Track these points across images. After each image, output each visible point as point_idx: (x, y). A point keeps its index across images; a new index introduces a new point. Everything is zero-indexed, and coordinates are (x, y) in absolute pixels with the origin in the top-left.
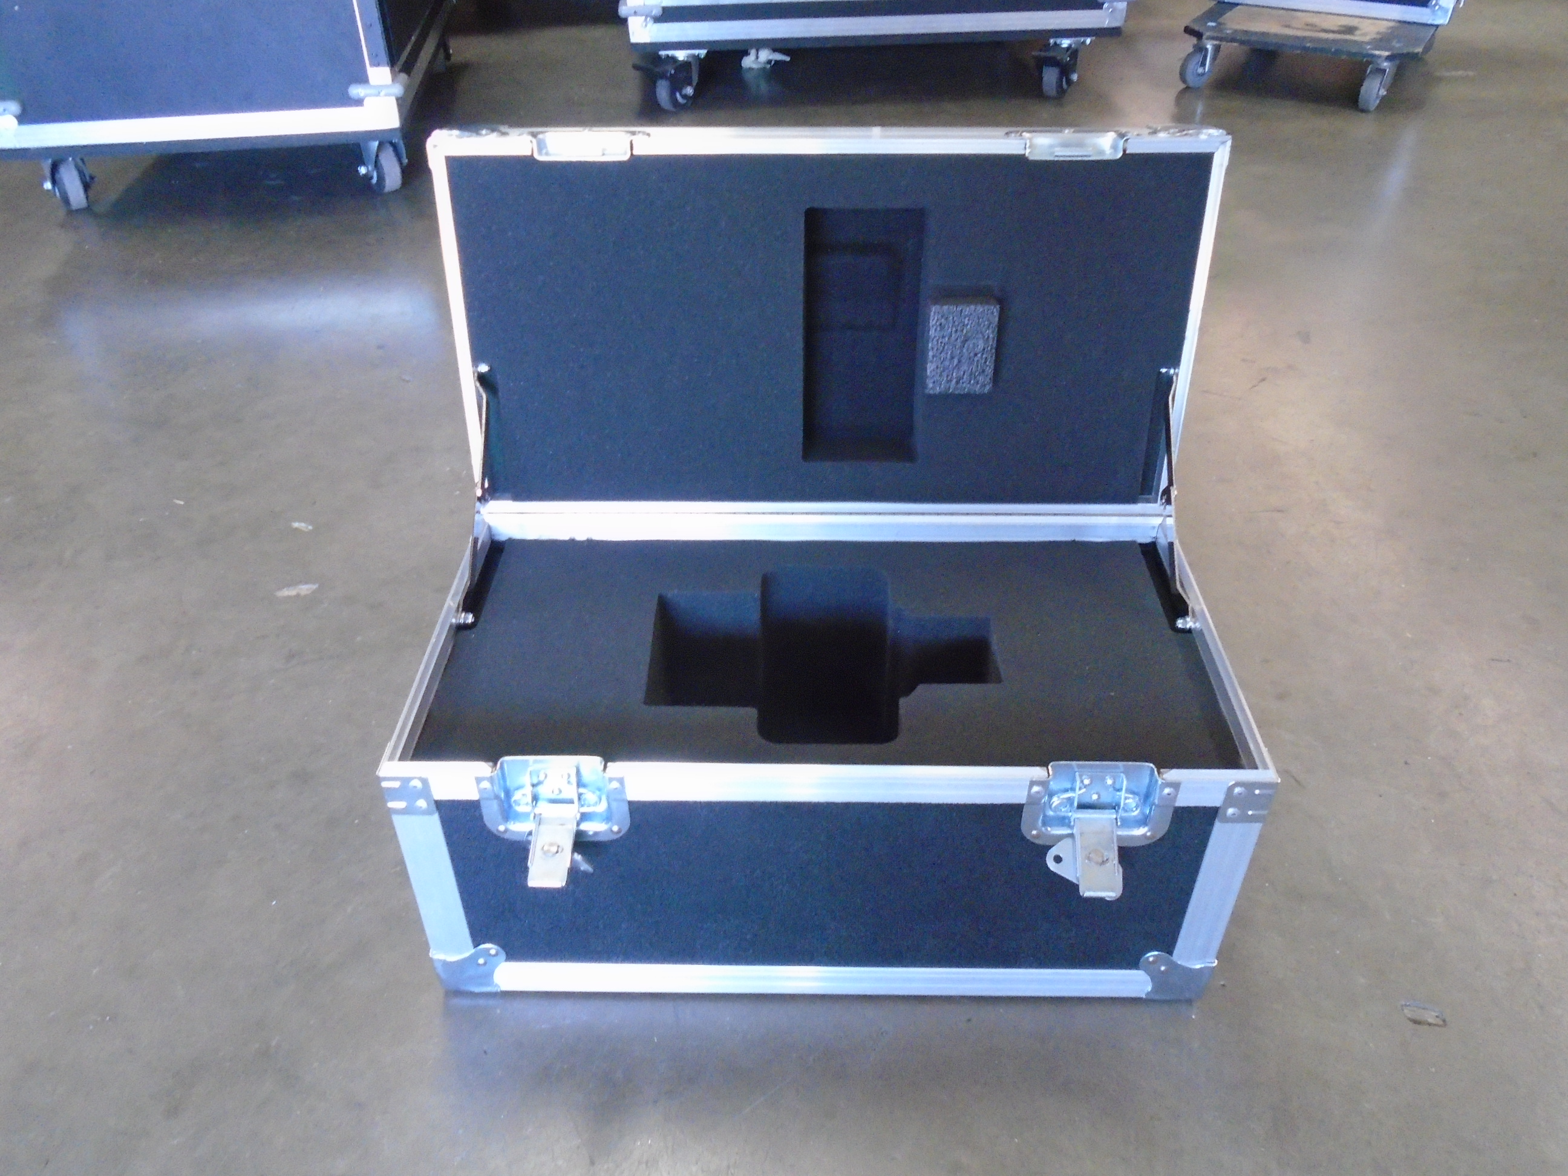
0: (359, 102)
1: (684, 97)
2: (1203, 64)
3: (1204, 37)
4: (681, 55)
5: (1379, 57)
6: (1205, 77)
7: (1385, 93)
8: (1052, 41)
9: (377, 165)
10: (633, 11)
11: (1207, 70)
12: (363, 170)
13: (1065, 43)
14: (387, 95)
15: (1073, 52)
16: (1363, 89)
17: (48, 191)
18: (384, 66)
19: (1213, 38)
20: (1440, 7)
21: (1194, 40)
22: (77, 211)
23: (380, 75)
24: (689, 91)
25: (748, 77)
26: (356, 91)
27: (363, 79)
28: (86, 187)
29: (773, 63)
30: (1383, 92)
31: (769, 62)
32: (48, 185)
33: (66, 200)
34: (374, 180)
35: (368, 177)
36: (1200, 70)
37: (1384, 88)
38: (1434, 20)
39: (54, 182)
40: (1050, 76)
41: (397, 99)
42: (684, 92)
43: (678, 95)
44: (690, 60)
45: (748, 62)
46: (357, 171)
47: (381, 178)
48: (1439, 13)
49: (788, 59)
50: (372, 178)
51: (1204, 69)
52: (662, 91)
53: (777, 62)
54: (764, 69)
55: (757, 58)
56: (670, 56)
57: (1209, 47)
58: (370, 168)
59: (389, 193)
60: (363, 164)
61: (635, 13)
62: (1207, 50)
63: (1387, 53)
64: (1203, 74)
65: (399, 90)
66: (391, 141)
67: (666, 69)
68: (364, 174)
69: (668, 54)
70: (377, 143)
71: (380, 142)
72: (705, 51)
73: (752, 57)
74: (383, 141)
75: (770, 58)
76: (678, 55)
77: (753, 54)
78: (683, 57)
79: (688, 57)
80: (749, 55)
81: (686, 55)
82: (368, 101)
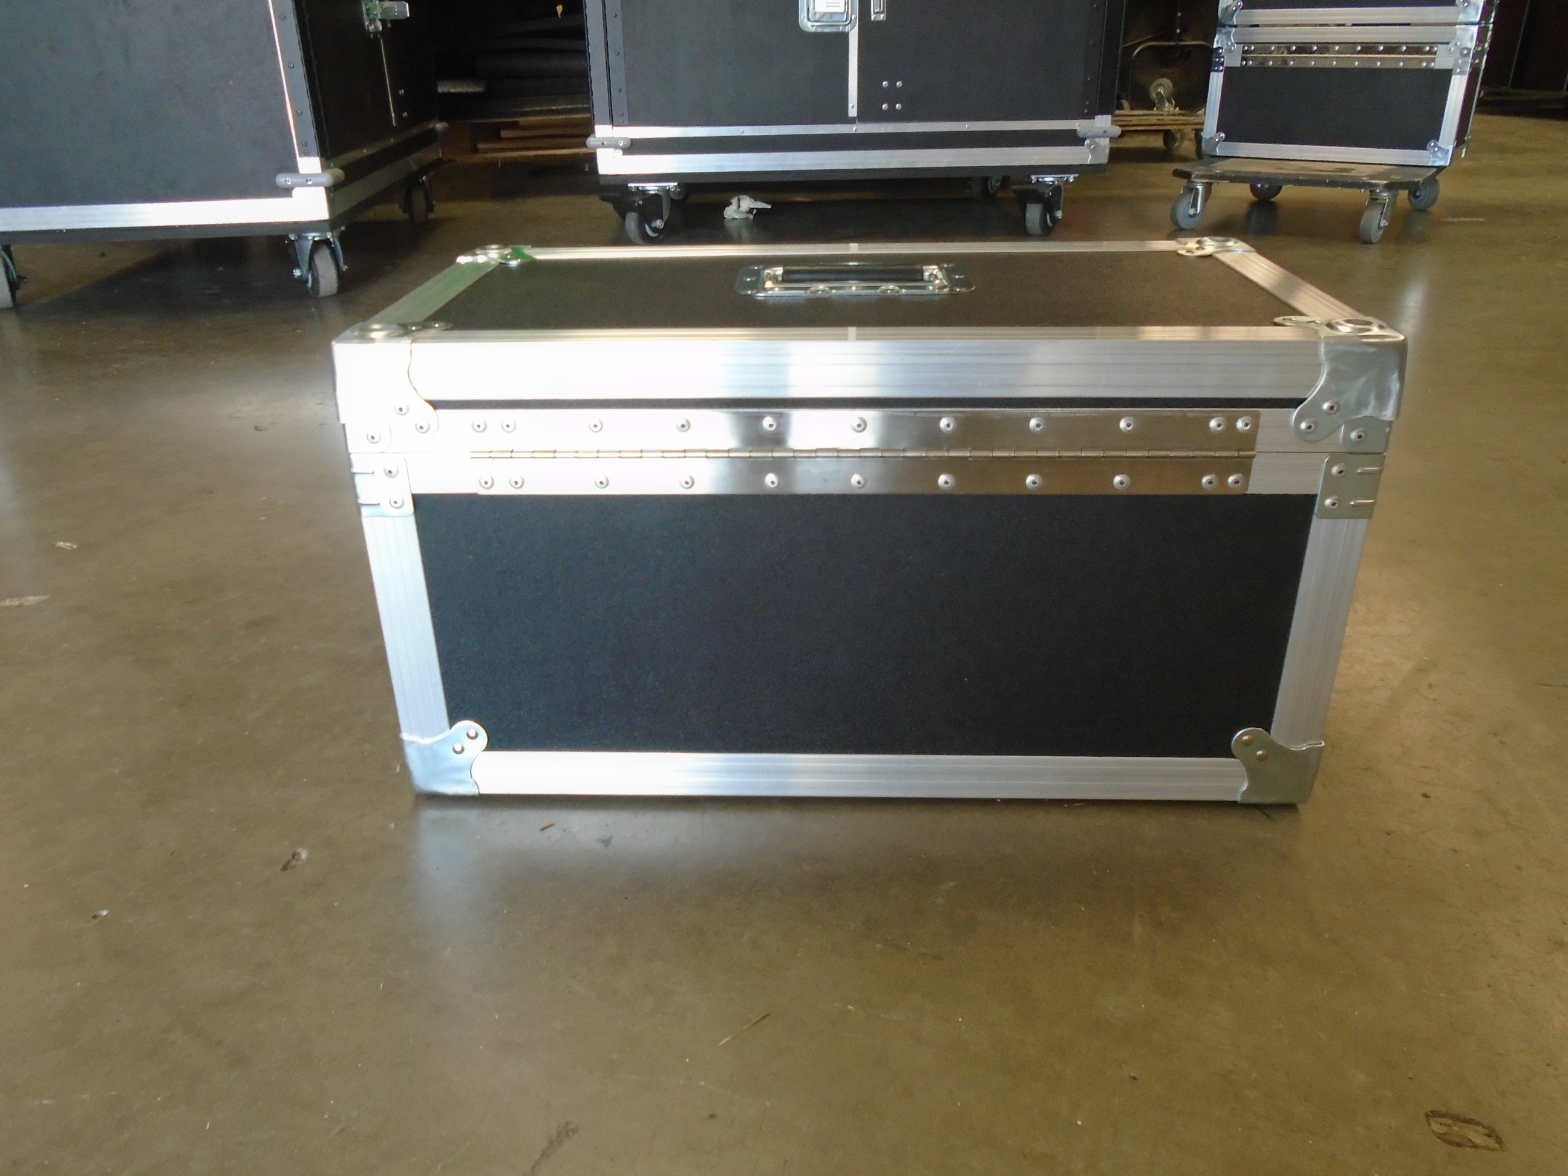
0: (287, 192)
1: (654, 230)
2: (1194, 205)
3: (1193, 176)
4: (652, 188)
5: (1377, 185)
6: (1197, 218)
7: (1387, 224)
8: (1033, 177)
9: (311, 266)
10: (600, 143)
11: (1198, 211)
12: (297, 273)
13: (1049, 179)
14: (316, 185)
15: (1056, 189)
16: (1364, 217)
18: (315, 156)
19: (1202, 177)
20: (1439, 147)
21: (1184, 182)
22: (6, 310)
23: (310, 164)
24: (659, 224)
25: (731, 227)
26: (283, 180)
27: (293, 169)
28: (14, 286)
29: (755, 212)
30: (1384, 223)
31: (751, 211)
34: (310, 284)
35: (303, 281)
36: (1192, 212)
37: (1384, 219)
38: (1434, 162)
40: (1033, 213)
41: (328, 190)
42: (653, 225)
43: (647, 227)
44: (660, 193)
45: (730, 212)
46: (293, 272)
47: (316, 281)
48: (1439, 154)
49: (769, 207)
50: (307, 281)
51: (1196, 210)
52: (632, 221)
53: (758, 210)
54: (747, 219)
55: (739, 207)
56: (640, 188)
57: (1200, 188)
58: (305, 271)
59: (325, 298)
60: (298, 266)
61: (603, 146)
62: (1197, 190)
63: (1385, 182)
64: (1195, 215)
65: (327, 179)
66: (324, 238)
67: (634, 202)
68: (298, 276)
69: (638, 187)
70: (311, 241)
71: (314, 241)
72: (676, 184)
73: (734, 207)
74: (316, 239)
75: (752, 206)
76: (648, 188)
77: (734, 201)
78: (653, 190)
79: (658, 190)
80: (731, 204)
81: (657, 188)
82: (296, 192)
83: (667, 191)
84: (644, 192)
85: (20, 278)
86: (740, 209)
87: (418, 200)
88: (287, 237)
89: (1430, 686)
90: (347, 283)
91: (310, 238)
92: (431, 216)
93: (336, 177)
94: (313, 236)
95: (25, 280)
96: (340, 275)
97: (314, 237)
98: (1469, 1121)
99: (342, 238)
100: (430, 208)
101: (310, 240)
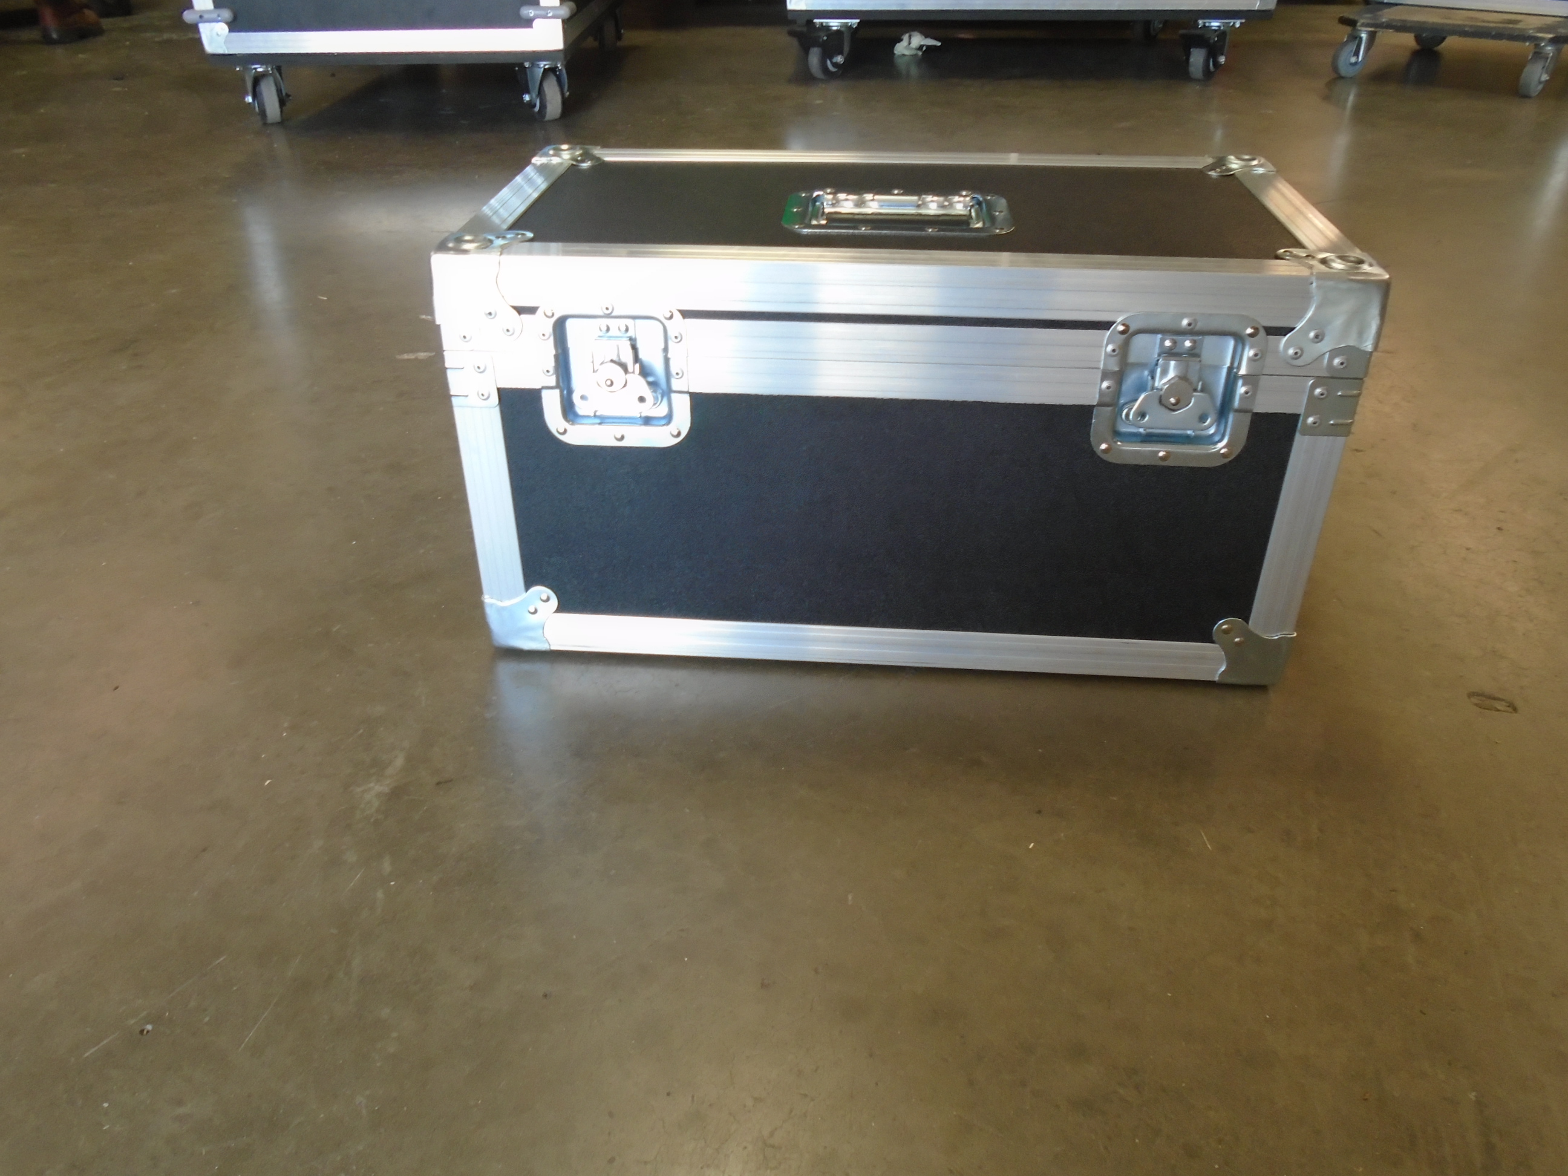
0: (528, 23)
1: (835, 65)
2: (1357, 54)
3: (1359, 24)
4: (835, 24)
5: (1542, 39)
6: (1357, 67)
7: (1548, 78)
8: (1200, 22)
9: (541, 93)
11: (1360, 60)
12: (527, 98)
13: (1215, 24)
14: (554, 17)
15: (1222, 34)
16: (1526, 70)
17: (250, 103)
19: (1367, 25)
21: (1349, 29)
22: (272, 124)
24: (839, 59)
25: (901, 63)
26: (529, 12)
27: (534, 2)
28: (282, 102)
29: (924, 48)
30: (1545, 77)
31: (920, 48)
32: (249, 99)
33: (263, 113)
34: (537, 109)
35: (531, 105)
36: (1353, 60)
37: (1547, 73)
39: (255, 97)
40: (1197, 58)
41: (564, 22)
42: (834, 60)
43: (829, 62)
44: (843, 29)
45: (901, 48)
46: (522, 98)
47: (543, 106)
49: (939, 44)
50: (535, 106)
51: (1358, 58)
52: (814, 58)
53: (929, 47)
54: (915, 55)
55: (910, 43)
56: (824, 24)
57: (1364, 36)
58: (534, 96)
59: (549, 121)
60: (528, 92)
62: (1361, 38)
63: (1551, 36)
64: (1356, 63)
65: (565, 12)
66: (553, 66)
67: (819, 37)
68: (527, 101)
69: (822, 23)
70: (542, 69)
71: (545, 69)
72: (858, 21)
73: (904, 43)
74: (547, 67)
75: (922, 43)
76: (831, 24)
77: (906, 37)
78: (836, 26)
79: (841, 27)
80: (902, 40)
81: (839, 24)
82: (537, 23)
83: (849, 28)
84: (827, 28)
85: (288, 95)
86: (911, 45)
87: (609, 29)
88: (523, 64)
89: (1517, 461)
90: (570, 107)
91: (542, 66)
92: (619, 44)
93: (571, 10)
94: (544, 64)
95: (291, 98)
96: (565, 102)
97: (545, 65)
98: (1495, 699)
99: (568, 66)
100: (619, 37)
101: (541, 68)
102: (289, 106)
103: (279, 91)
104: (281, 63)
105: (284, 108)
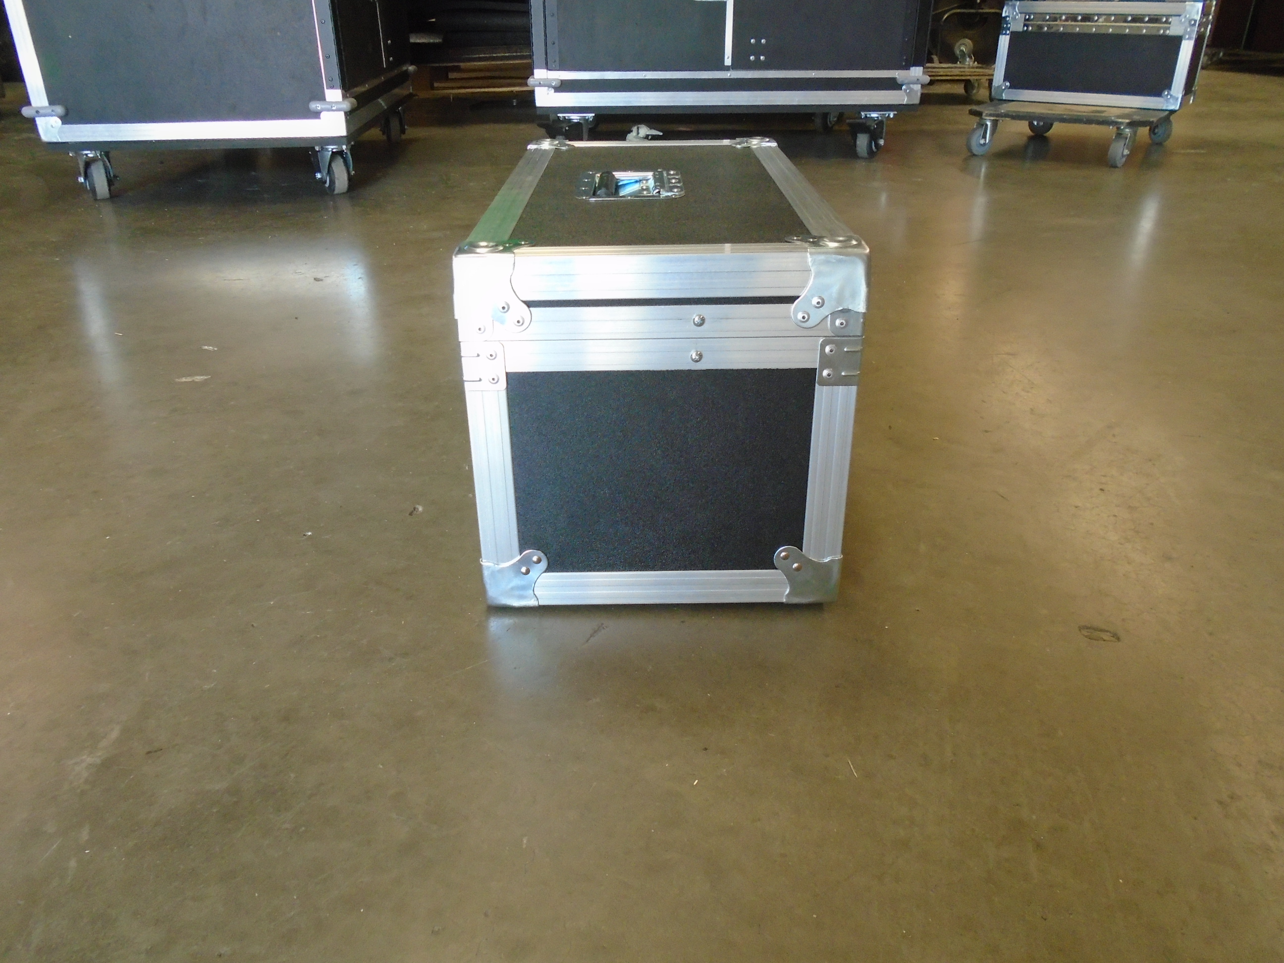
0: (316, 115)
2: (984, 137)
3: (984, 114)
4: (575, 117)
5: (1121, 123)
6: (987, 146)
7: (1128, 153)
8: (863, 113)
9: (330, 171)
10: (538, 83)
11: (987, 141)
12: (319, 176)
13: (874, 115)
14: (338, 110)
15: (880, 123)
16: (1111, 147)
17: (82, 183)
18: (338, 89)
19: (990, 115)
20: (1171, 96)
21: (977, 119)
22: (103, 200)
23: (334, 95)
26: (315, 106)
27: (322, 98)
28: (110, 182)
29: (650, 137)
30: (1126, 152)
31: (647, 137)
32: (81, 180)
33: (93, 190)
34: (327, 185)
35: (323, 181)
36: (982, 142)
37: (1127, 148)
38: (1167, 106)
39: (86, 177)
40: (862, 141)
41: (346, 113)
44: (582, 121)
45: (631, 138)
46: (315, 175)
47: (332, 182)
48: (1171, 101)
49: (661, 134)
50: (326, 182)
51: (986, 140)
53: (653, 136)
56: (567, 118)
57: (989, 123)
58: (325, 174)
59: (338, 194)
60: (320, 171)
61: (540, 85)
62: (987, 125)
63: (1127, 121)
64: (985, 144)
65: (347, 105)
66: (340, 150)
67: (562, 128)
68: (319, 178)
69: (564, 117)
70: (331, 152)
71: (333, 152)
72: (594, 115)
73: (634, 133)
74: (334, 150)
75: (647, 134)
76: (572, 118)
77: (635, 129)
78: (576, 119)
79: (580, 119)
80: (632, 131)
81: (578, 118)
82: (323, 114)
83: (587, 120)
84: (570, 120)
85: (115, 176)
86: (639, 135)
87: (395, 124)
88: (314, 148)
89: (1114, 436)
90: (354, 184)
91: (330, 150)
92: (403, 137)
93: (352, 104)
94: (331, 148)
95: (118, 179)
96: (350, 178)
97: (333, 149)
98: (1102, 630)
99: (352, 149)
100: (403, 131)
101: (329, 151)
102: (117, 185)
103: (107, 173)
104: (107, 149)
105: (112, 188)
